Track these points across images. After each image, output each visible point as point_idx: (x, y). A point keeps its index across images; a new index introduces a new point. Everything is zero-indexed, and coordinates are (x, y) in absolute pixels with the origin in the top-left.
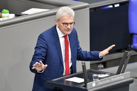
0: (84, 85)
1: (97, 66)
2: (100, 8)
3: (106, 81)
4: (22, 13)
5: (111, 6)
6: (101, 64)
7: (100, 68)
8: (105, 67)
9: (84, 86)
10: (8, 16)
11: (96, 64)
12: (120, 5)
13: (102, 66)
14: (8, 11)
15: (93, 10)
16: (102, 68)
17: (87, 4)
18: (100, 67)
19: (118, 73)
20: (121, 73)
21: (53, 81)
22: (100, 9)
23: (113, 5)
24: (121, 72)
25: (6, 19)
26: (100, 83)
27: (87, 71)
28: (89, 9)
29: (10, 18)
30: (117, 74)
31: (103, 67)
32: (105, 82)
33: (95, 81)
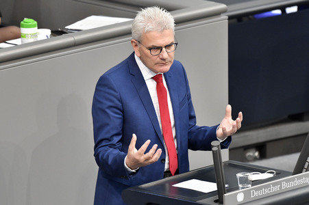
0: (217, 197)
1: (245, 155)
2: (251, 17)
3: (270, 190)
4: (66, 27)
5: (278, 12)
6: (253, 150)
7: (250, 159)
8: (263, 156)
9: (216, 201)
10: (35, 35)
11: (242, 149)
12: (298, 9)
13: (257, 154)
14: (36, 22)
15: (235, 20)
16: (255, 159)
17: (222, 6)
18: (250, 156)
19: (299, 169)
20: (305, 170)
21: (141, 189)
22: (250, 19)
23: (283, 8)
24: (306, 166)
25: (31, 40)
26: (255, 194)
27: (223, 164)
28: (227, 17)
29: (39, 40)
30: (295, 173)
31: (258, 157)
32: (267, 191)
33: (243, 188)
